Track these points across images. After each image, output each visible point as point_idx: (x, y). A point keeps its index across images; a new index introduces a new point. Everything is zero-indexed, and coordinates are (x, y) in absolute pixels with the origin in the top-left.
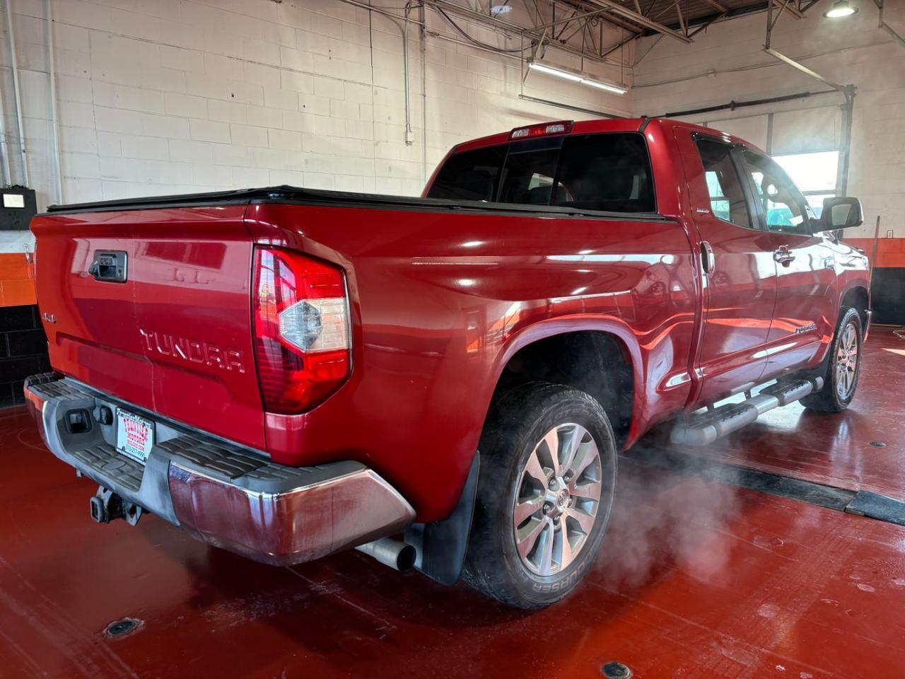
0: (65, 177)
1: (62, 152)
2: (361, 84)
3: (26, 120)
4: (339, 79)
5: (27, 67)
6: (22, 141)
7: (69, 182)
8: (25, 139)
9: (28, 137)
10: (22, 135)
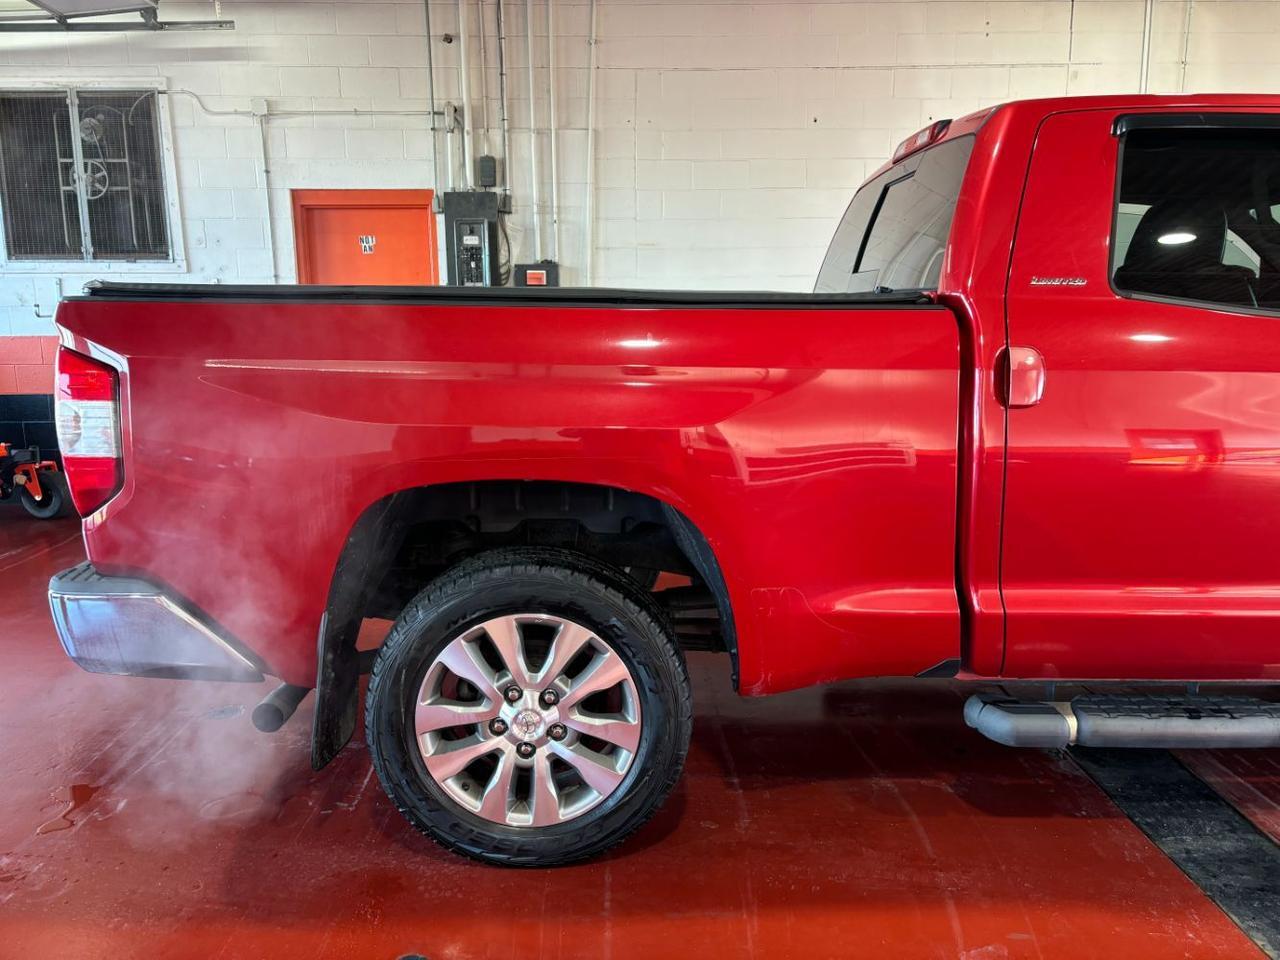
0: (597, 248)
1: (596, 219)
2: (1044, 65)
3: (562, 186)
4: (1003, 65)
5: (567, 127)
6: (555, 210)
7: (602, 253)
8: (559, 207)
9: (562, 204)
10: (555, 204)
